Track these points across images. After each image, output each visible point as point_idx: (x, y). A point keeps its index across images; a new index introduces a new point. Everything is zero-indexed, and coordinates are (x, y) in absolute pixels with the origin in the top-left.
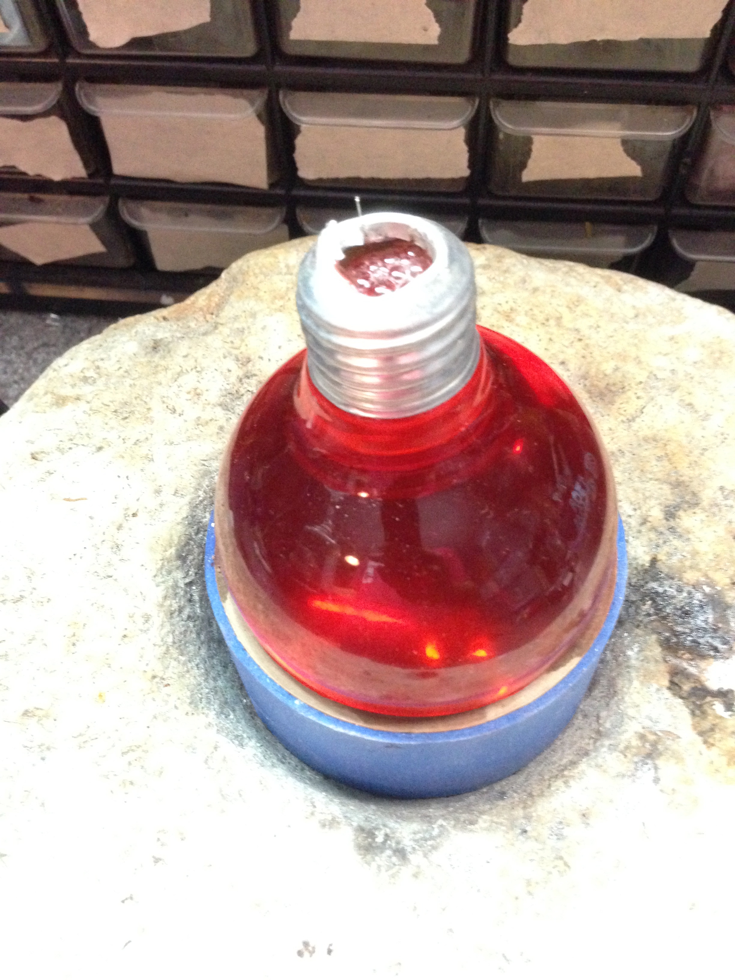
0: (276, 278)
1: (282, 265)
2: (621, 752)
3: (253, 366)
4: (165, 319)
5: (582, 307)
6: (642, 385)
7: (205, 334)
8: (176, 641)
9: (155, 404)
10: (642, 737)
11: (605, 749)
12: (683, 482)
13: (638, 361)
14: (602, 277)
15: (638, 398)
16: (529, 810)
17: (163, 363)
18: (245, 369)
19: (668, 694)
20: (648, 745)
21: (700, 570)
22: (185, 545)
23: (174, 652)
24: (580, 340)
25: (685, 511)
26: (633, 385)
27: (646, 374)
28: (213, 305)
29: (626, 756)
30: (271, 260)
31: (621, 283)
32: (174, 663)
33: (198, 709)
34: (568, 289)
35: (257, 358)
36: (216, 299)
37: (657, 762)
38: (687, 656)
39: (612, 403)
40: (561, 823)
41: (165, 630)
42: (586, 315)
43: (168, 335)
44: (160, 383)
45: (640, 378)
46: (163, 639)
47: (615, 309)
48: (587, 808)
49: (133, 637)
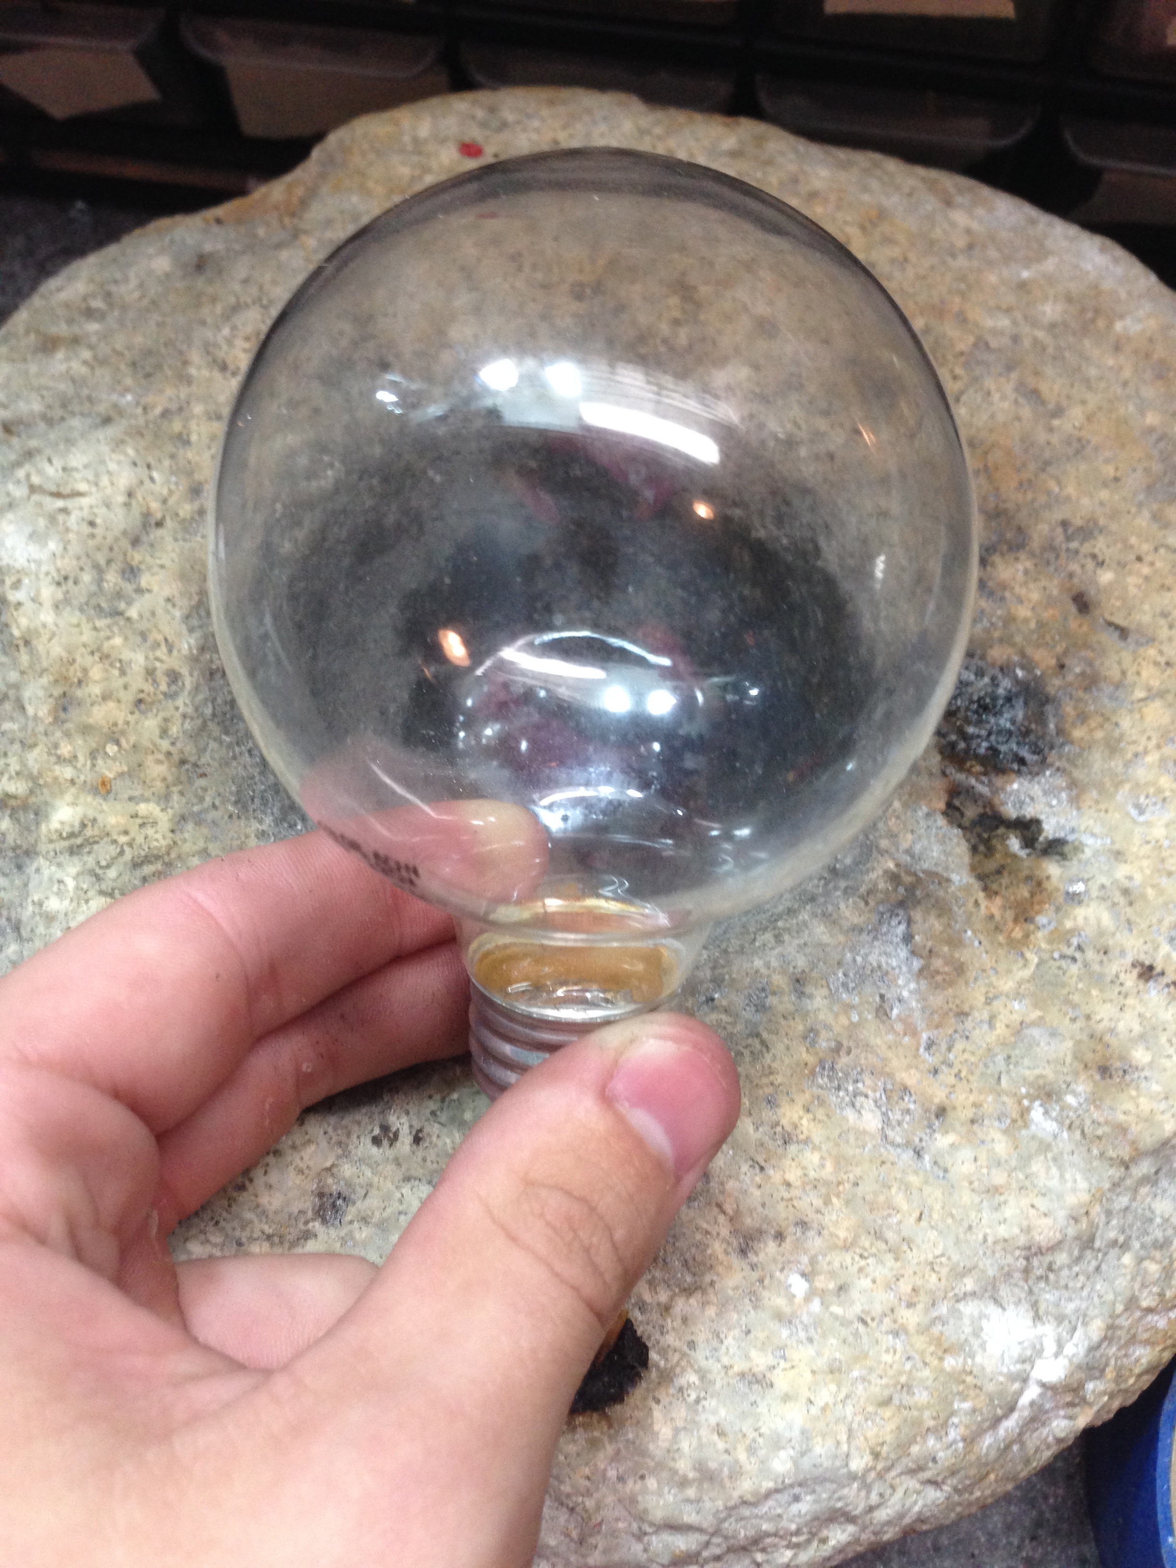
0: (395, 159)
1: (406, 139)
2: (862, 897)
4: (219, 221)
5: (885, 228)
6: (963, 359)
7: (279, 246)
9: (196, 356)
10: (894, 878)
11: (838, 893)
12: (1005, 511)
13: (962, 319)
14: (923, 180)
17: (210, 290)
19: (941, 821)
20: (901, 890)
21: (1013, 645)
23: (214, 728)
25: (1002, 555)
26: (950, 357)
27: (971, 339)
28: (295, 200)
29: (867, 903)
30: (390, 129)
31: (952, 190)
32: (213, 745)
33: (247, 811)
34: (866, 197)
36: (300, 191)
37: (912, 913)
38: (978, 768)
40: (763, 990)
41: (200, 697)
42: (888, 240)
43: (220, 247)
44: (203, 323)
45: (961, 346)
46: (197, 709)
47: (937, 233)
48: (803, 971)
49: (153, 703)
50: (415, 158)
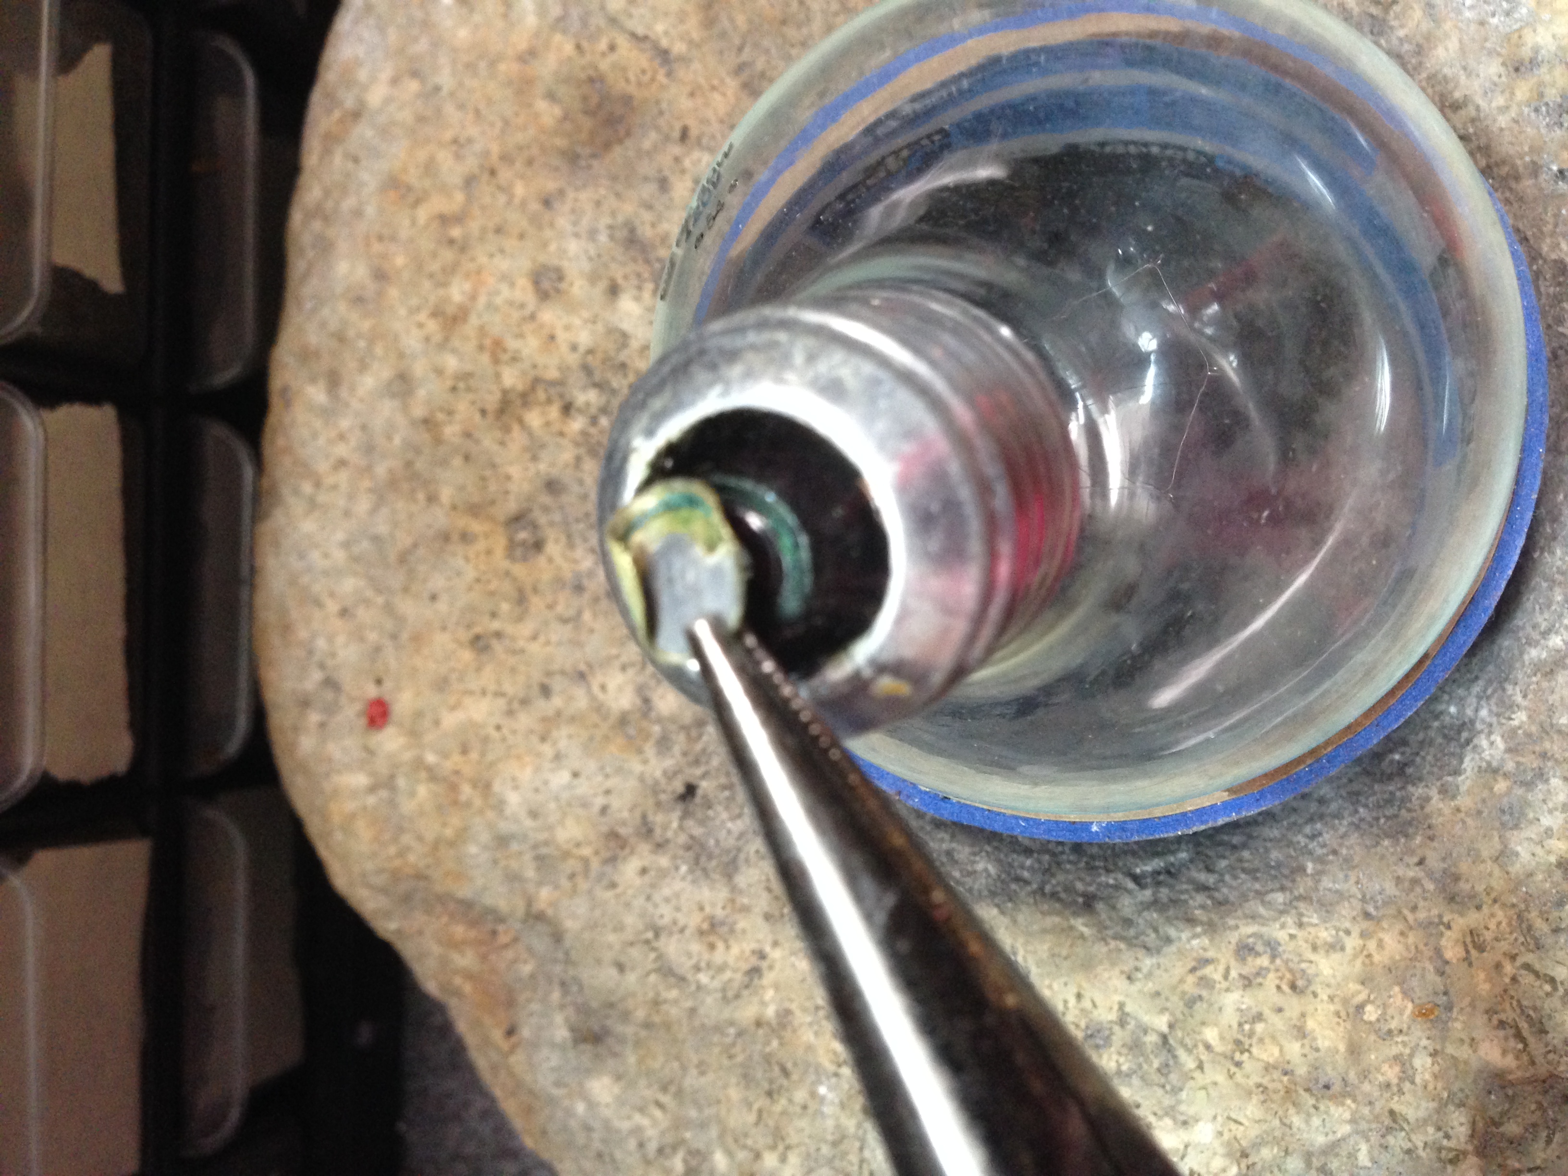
0: (407, 806)
1: (371, 800)
3: (624, 823)
4: (511, 1032)
5: (413, 177)
6: (585, 44)
7: (557, 937)
8: (1278, 886)
9: (747, 1012)
13: (530, 55)
14: (327, 152)
15: (612, 48)
16: (1521, 169)
17: (640, 1014)
18: (633, 840)
22: (1059, 900)
23: (1302, 886)
24: (493, 173)
26: (583, 62)
27: (558, 38)
31: (337, 114)
33: (1413, 819)
34: (370, 210)
35: (603, 820)
36: (459, 930)
39: (627, 100)
40: (1538, 109)
41: (1262, 910)
42: (430, 168)
43: (559, 1018)
44: (693, 1012)
45: (569, 48)
46: (1282, 912)
47: (406, 116)
48: (1504, 64)
49: (1291, 971)
50: (401, 782)
